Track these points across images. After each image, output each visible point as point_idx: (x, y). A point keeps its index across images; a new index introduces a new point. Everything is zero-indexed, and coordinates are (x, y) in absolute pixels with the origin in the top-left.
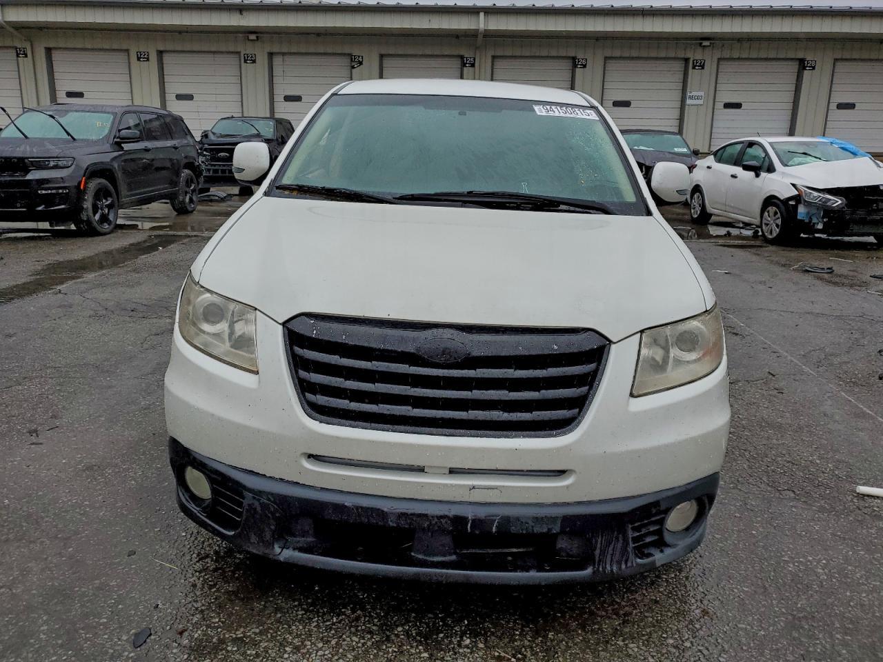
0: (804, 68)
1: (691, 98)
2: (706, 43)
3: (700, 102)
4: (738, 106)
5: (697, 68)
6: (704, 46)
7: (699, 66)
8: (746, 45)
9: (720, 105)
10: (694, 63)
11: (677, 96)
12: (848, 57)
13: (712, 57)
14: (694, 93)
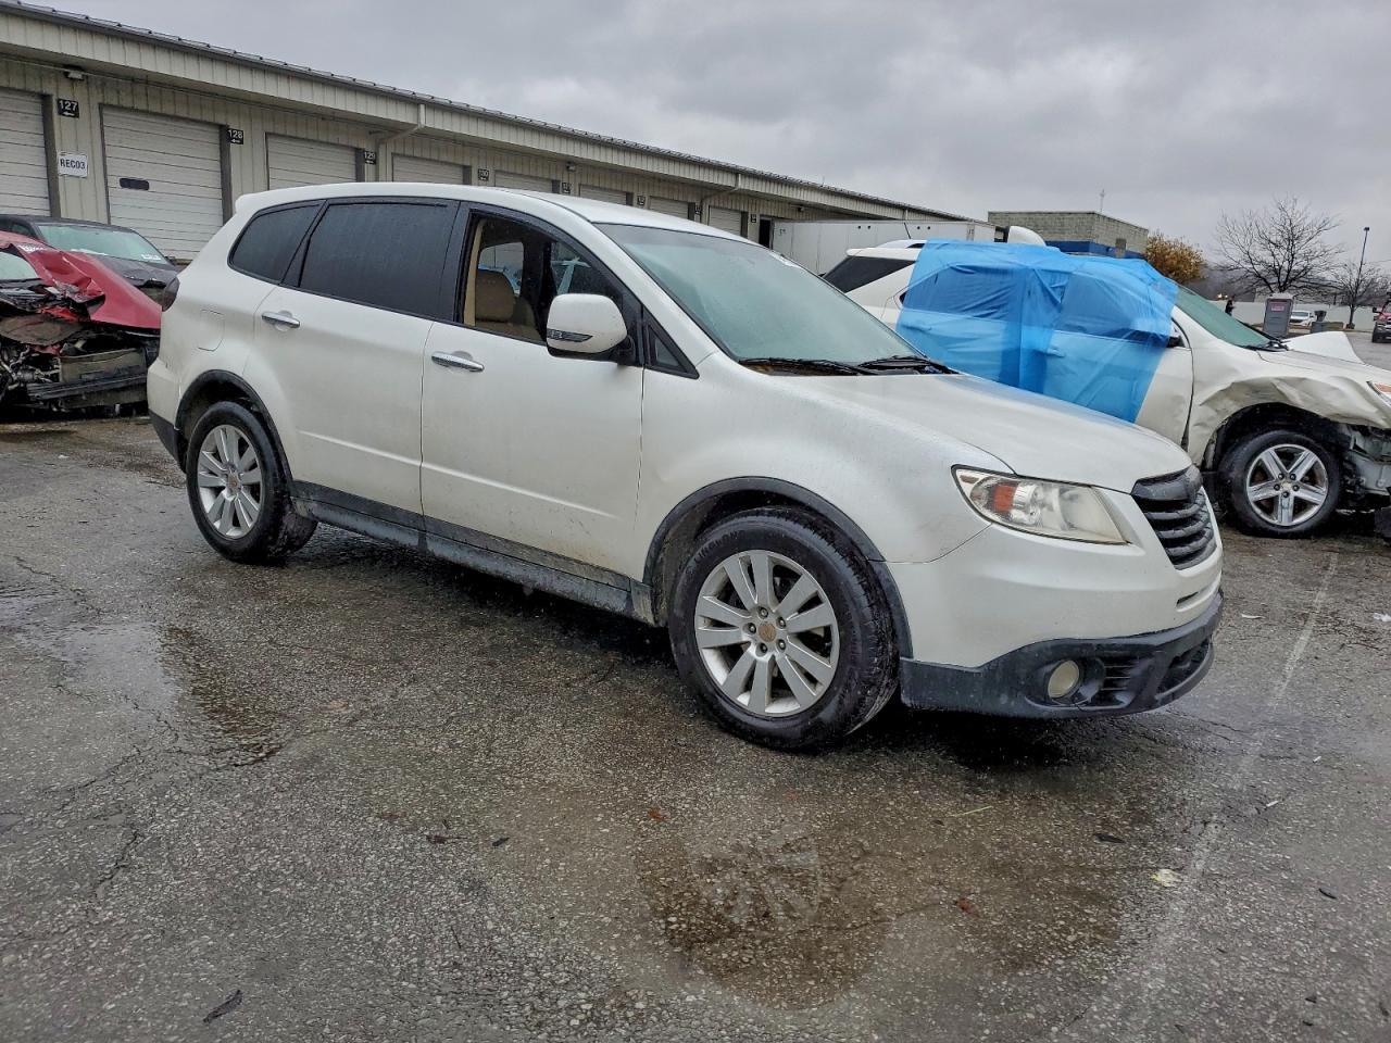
0: (230, 139)
1: (67, 163)
2: (75, 74)
3: (82, 172)
4: (142, 185)
5: (67, 113)
6: (71, 79)
7: (69, 112)
8: (140, 89)
9: (114, 182)
10: (59, 104)
11: (39, 157)
12: (282, 132)
13: (89, 99)
14: (69, 157)
